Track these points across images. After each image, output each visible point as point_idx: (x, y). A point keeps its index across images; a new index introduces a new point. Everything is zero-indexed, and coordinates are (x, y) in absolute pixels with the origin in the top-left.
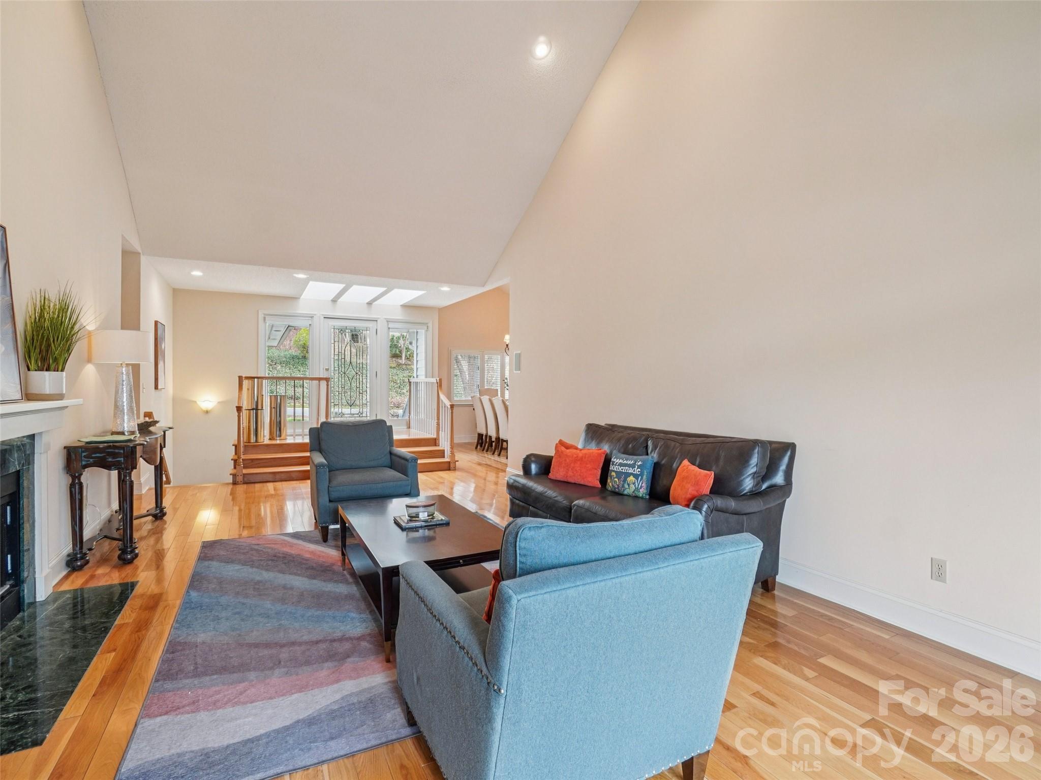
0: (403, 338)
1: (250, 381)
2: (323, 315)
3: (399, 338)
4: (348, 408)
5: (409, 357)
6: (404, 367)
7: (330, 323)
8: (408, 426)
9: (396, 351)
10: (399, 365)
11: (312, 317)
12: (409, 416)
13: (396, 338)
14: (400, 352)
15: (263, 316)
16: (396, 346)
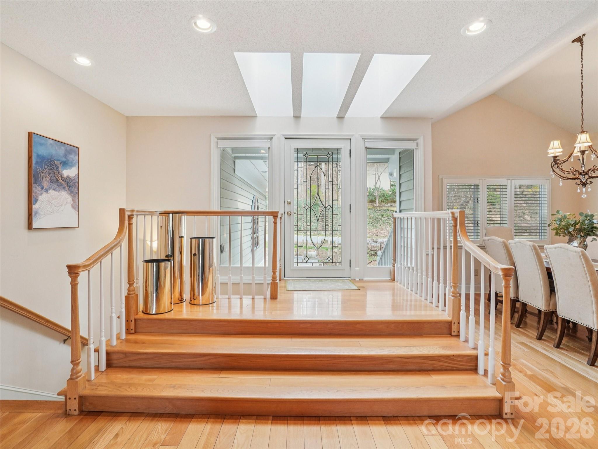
0: (377, 189)
1: (164, 217)
2: (283, 135)
3: (374, 189)
4: (336, 237)
5: (381, 202)
6: (378, 208)
7: (292, 145)
8: (392, 277)
9: (372, 198)
10: (374, 207)
11: (271, 139)
12: (394, 264)
13: (373, 190)
14: (375, 199)
15: (216, 140)
16: (372, 195)
